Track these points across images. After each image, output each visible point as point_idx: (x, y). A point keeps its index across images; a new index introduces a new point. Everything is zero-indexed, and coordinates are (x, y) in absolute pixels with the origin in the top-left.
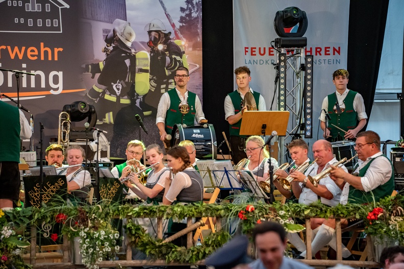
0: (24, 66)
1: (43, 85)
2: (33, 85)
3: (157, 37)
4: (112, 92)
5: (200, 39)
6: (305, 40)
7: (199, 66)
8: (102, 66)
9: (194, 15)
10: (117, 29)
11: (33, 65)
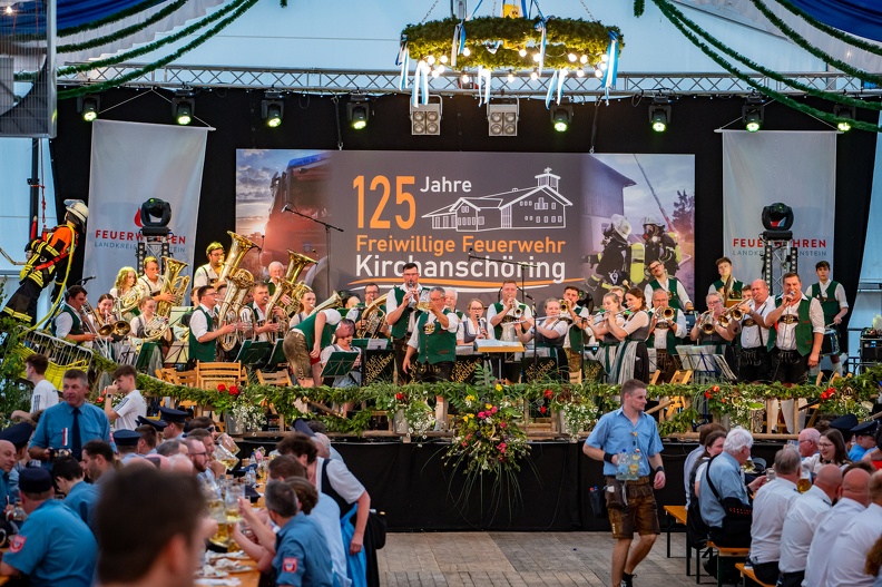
0: (531, 258)
1: (547, 275)
2: (538, 275)
3: (653, 230)
4: (610, 282)
5: (692, 232)
6: (791, 234)
7: (691, 256)
8: (600, 257)
9: (687, 209)
10: (615, 223)
11: (539, 258)
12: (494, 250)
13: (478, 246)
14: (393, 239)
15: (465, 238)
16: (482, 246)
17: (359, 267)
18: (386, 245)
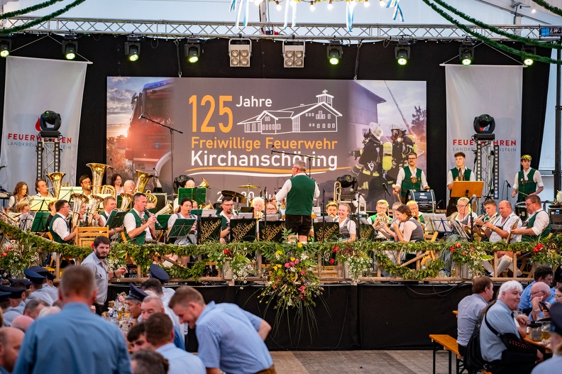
0: (314, 153)
1: (325, 165)
2: (319, 165)
3: (398, 133)
4: (368, 169)
5: (425, 134)
6: (494, 135)
7: (424, 151)
8: (361, 152)
9: (421, 119)
10: (371, 128)
11: (319, 152)
12: (287, 147)
13: (277, 144)
14: (217, 140)
15: (267, 139)
16: (280, 144)
17: (193, 159)
18: (212, 144)
